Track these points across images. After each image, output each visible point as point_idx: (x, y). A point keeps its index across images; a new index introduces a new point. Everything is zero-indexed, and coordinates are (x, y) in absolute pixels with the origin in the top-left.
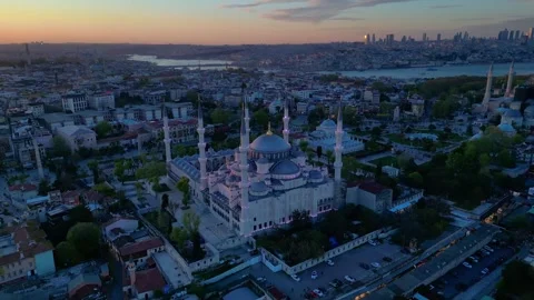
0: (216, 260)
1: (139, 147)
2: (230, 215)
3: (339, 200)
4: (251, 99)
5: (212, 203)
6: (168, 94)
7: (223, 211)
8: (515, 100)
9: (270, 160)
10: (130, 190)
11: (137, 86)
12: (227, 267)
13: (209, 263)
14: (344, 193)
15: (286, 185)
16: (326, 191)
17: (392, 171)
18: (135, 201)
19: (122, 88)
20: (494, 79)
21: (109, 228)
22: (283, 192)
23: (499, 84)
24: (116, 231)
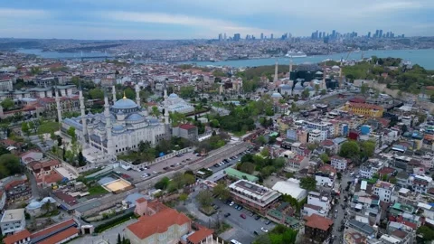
0: (93, 167)
1: (38, 115)
2: (102, 146)
3: (169, 135)
4: (121, 81)
5: (90, 141)
6: (57, 80)
7: (98, 145)
8: (291, 79)
9: (125, 113)
10: (34, 139)
11: (29, 74)
12: (100, 169)
13: (89, 168)
14: (171, 130)
15: (135, 127)
16: (161, 130)
17: (203, 120)
18: (39, 144)
19: (17, 76)
20: (279, 66)
21: (23, 158)
22: (133, 130)
23: (283, 69)
24: (28, 159)
